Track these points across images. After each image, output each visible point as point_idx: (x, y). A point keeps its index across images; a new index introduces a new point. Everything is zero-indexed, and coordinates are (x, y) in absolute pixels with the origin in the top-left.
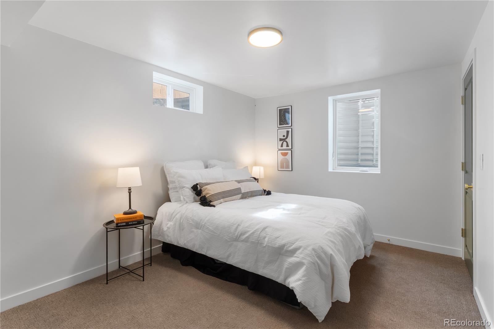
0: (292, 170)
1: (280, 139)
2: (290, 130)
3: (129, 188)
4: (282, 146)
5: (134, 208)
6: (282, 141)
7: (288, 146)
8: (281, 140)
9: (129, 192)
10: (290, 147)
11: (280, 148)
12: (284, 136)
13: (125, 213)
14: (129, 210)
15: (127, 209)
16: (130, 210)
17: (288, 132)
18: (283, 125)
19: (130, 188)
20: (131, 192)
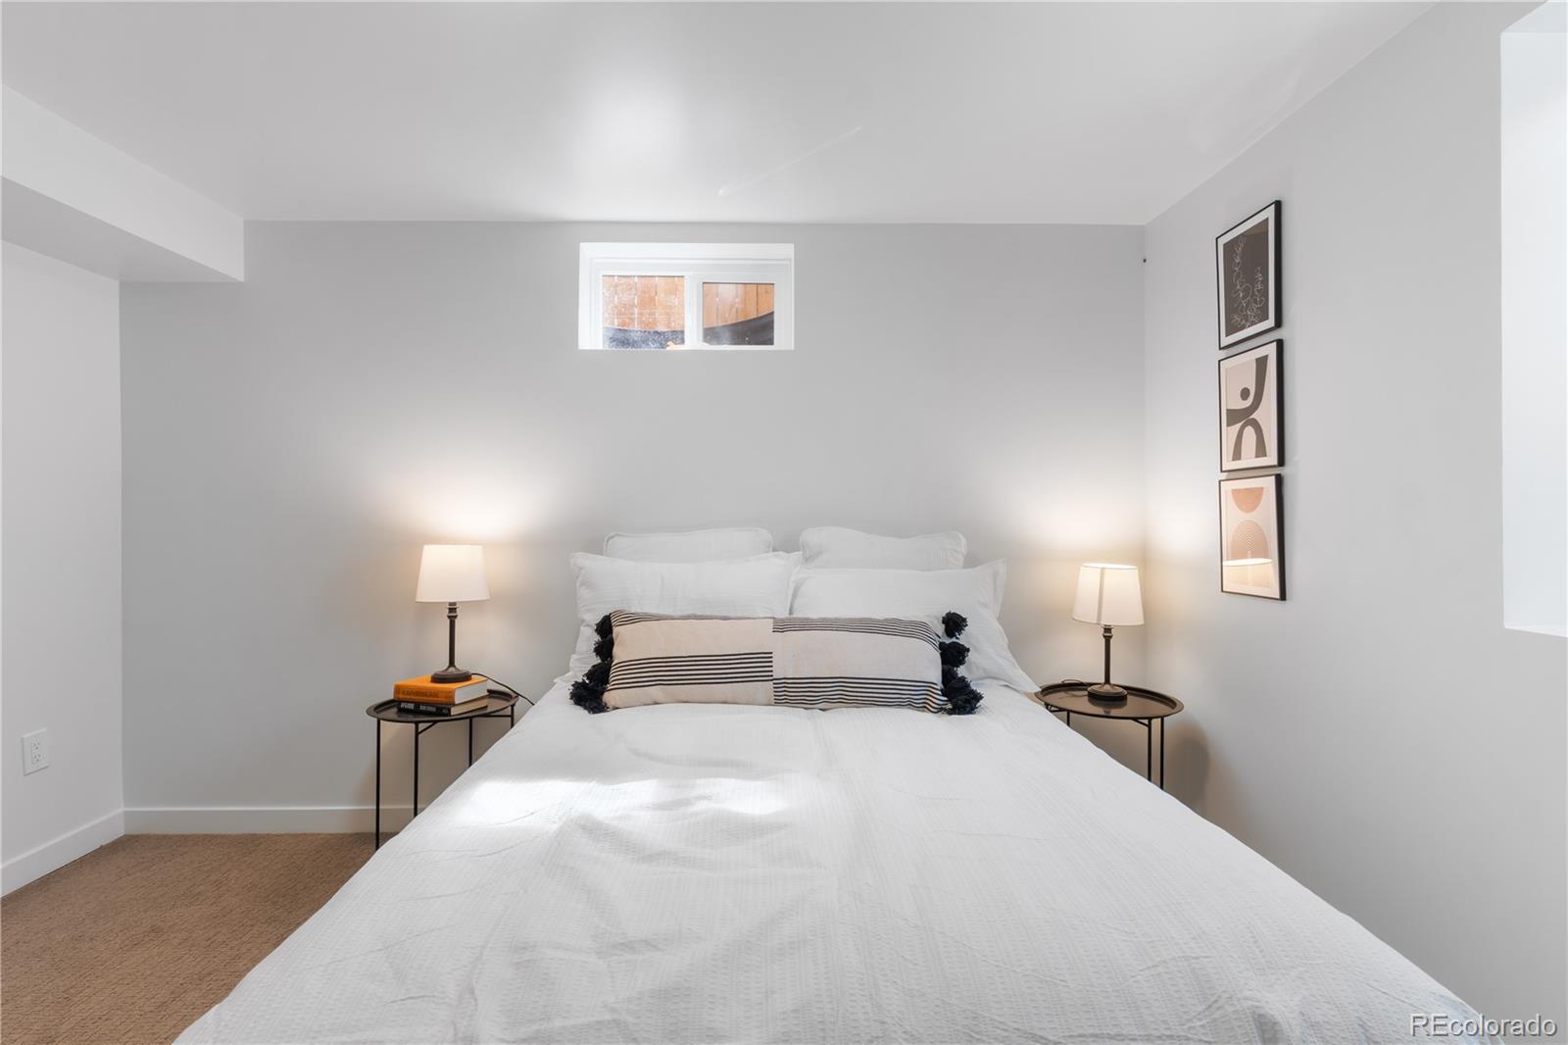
0: (1283, 597)
1: (1228, 410)
2: (1271, 351)
3: (451, 604)
4: (1237, 455)
5: (461, 664)
6: (1238, 426)
7: (1261, 451)
8: (1234, 416)
9: (449, 617)
10: (1272, 459)
11: (1229, 465)
12: (1245, 394)
13: (437, 679)
14: (447, 669)
15: (441, 665)
16: (452, 669)
17: (1262, 363)
18: (1243, 328)
19: (455, 604)
20: (456, 617)
